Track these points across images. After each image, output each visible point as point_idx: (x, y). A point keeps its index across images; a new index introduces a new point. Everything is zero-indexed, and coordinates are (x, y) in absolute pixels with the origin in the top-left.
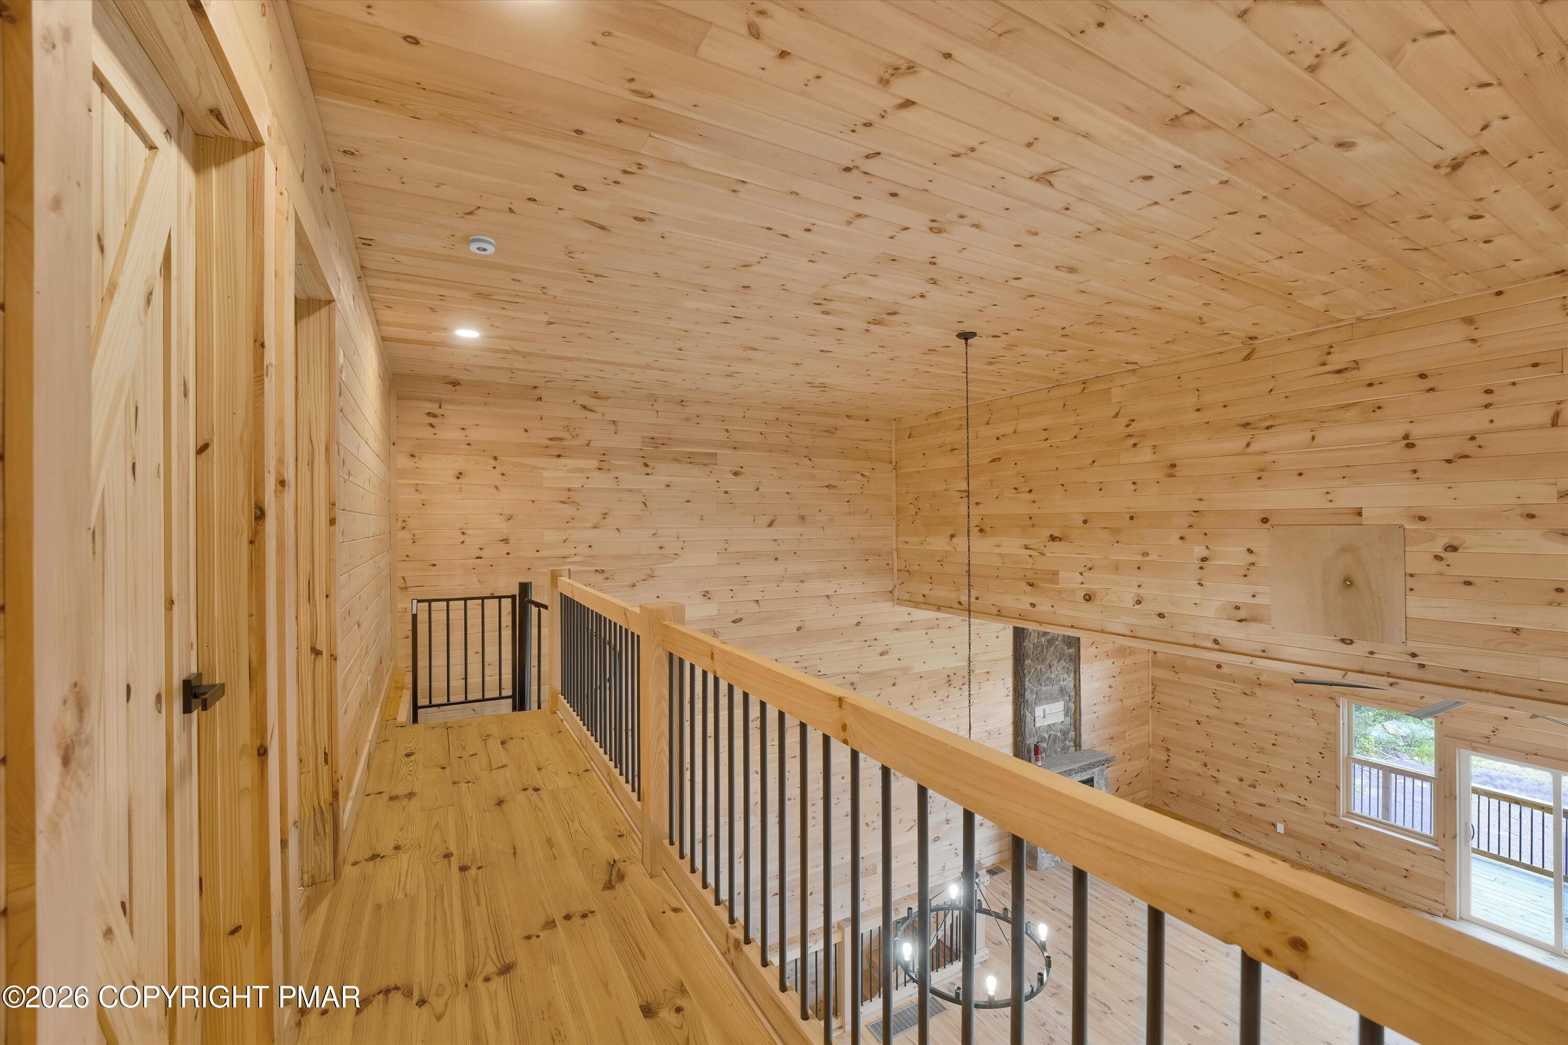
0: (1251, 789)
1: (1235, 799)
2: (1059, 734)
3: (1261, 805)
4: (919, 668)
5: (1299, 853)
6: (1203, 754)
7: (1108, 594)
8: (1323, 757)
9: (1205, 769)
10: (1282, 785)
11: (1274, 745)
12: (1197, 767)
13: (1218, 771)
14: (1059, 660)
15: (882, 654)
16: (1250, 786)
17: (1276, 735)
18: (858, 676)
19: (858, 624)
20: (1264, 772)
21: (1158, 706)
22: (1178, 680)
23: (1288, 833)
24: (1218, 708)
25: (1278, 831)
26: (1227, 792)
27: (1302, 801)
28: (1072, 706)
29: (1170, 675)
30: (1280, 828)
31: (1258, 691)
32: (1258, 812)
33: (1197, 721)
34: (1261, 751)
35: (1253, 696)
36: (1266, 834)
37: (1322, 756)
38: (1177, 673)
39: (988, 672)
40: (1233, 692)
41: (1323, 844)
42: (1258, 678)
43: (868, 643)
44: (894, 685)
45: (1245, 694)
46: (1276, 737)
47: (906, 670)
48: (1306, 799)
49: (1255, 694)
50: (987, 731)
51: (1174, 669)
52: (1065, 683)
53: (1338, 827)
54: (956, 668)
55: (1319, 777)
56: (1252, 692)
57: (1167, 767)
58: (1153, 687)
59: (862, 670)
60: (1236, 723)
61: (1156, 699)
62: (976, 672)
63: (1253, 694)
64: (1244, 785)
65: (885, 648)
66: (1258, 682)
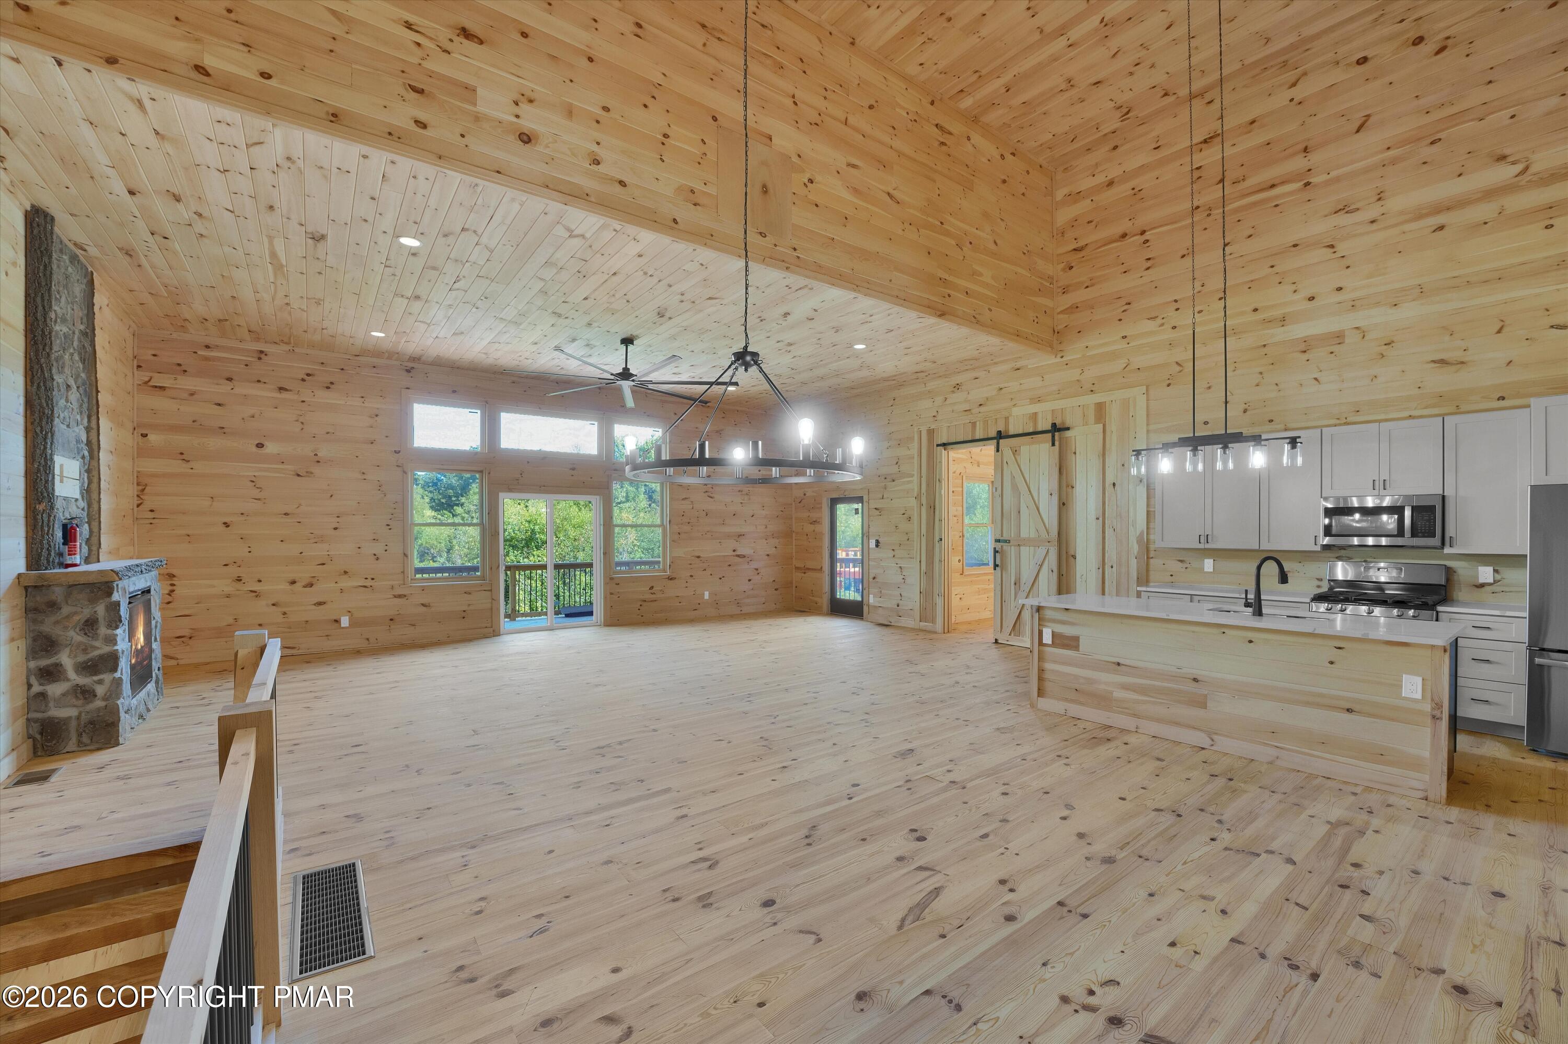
0: (308, 589)
1: (284, 610)
3: (320, 604)
5: (368, 639)
6: (235, 565)
7: (556, 142)
8: (390, 529)
9: (239, 585)
10: (346, 572)
11: (336, 529)
12: (224, 586)
13: (260, 581)
16: (305, 587)
17: (338, 517)
20: (324, 564)
21: (151, 515)
22: (191, 471)
23: (353, 624)
24: (259, 499)
25: (342, 626)
26: (274, 605)
27: (368, 583)
29: (177, 466)
30: (345, 621)
31: (317, 470)
32: (317, 614)
33: (225, 523)
34: (320, 539)
35: (309, 477)
36: (327, 636)
37: (389, 527)
38: (189, 461)
40: (282, 475)
41: (391, 620)
42: (316, 455)
45: (298, 475)
46: (338, 520)
48: (373, 579)
49: (312, 473)
51: (184, 457)
53: (405, 596)
55: (386, 551)
56: (307, 472)
57: (169, 603)
58: (140, 488)
60: (285, 514)
61: (148, 505)
63: (309, 473)
64: (298, 586)
66: (316, 458)
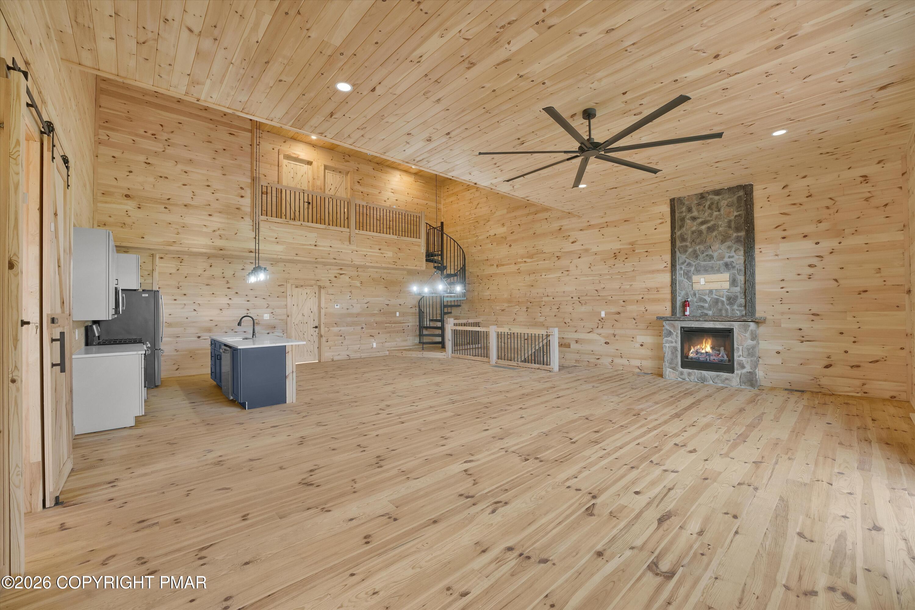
2: (724, 299)
4: (595, 249)
14: (723, 242)
15: (572, 243)
18: (560, 253)
19: (560, 229)
28: (741, 278)
39: (647, 252)
43: (565, 238)
44: (579, 257)
47: (587, 250)
50: (646, 288)
52: (731, 260)
54: (620, 249)
59: (562, 250)
62: (636, 251)
65: (575, 240)
